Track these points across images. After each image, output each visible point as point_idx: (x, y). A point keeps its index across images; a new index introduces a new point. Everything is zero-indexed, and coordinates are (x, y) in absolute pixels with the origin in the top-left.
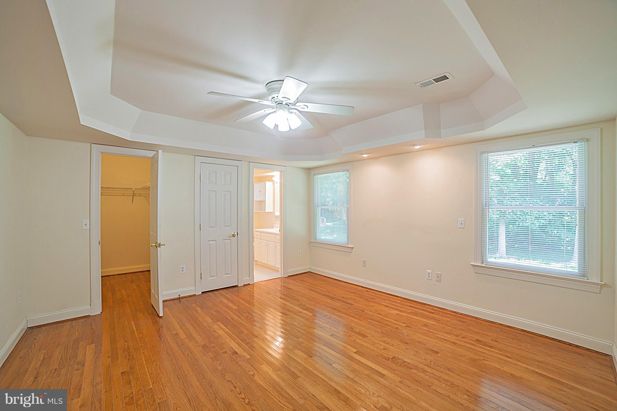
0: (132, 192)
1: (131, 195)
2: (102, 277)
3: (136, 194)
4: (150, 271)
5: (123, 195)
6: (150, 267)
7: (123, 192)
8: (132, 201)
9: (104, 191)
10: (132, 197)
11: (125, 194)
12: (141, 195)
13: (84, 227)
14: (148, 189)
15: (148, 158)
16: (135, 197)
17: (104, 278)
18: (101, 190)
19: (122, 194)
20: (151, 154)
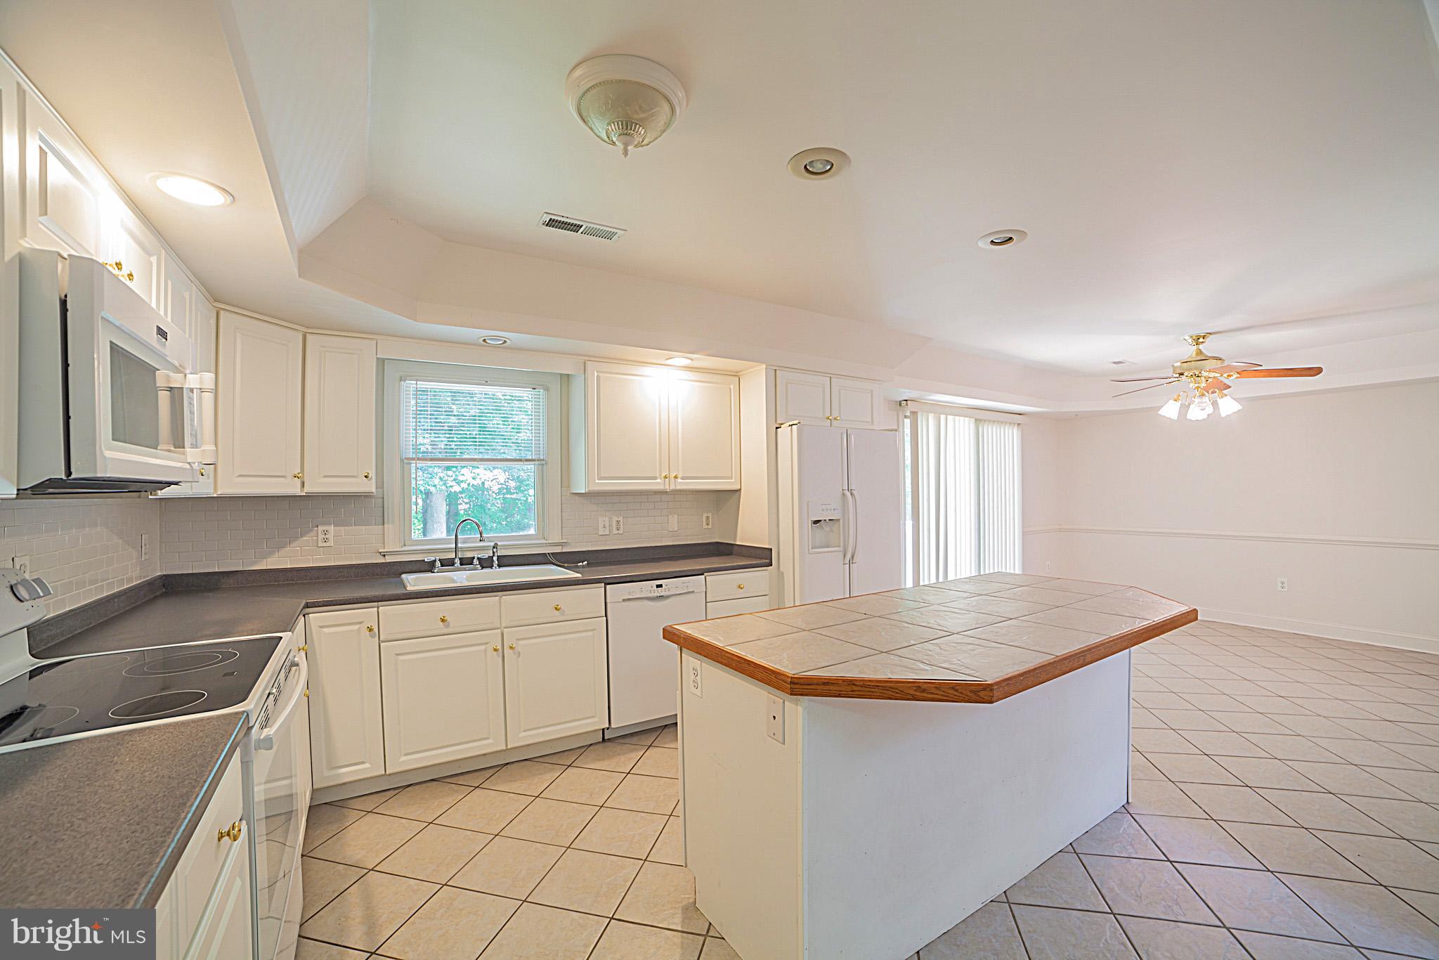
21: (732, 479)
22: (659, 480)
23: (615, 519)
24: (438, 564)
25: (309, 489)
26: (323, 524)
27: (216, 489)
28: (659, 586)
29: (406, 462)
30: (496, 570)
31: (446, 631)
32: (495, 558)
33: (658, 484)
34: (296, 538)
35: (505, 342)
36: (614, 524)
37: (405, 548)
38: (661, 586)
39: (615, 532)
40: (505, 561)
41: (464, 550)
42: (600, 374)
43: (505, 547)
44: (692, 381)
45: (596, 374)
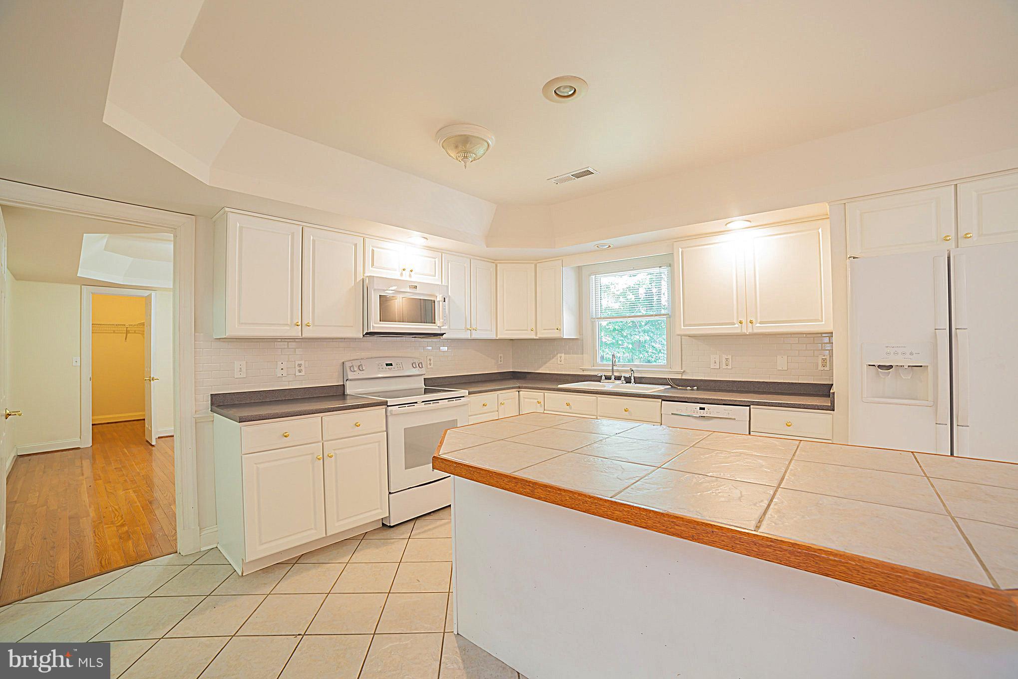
0: (125, 329)
1: (124, 332)
2: (92, 425)
3: (131, 331)
4: (144, 420)
5: (114, 332)
6: (144, 415)
7: (114, 329)
8: (126, 339)
9: (96, 329)
10: (125, 334)
11: (116, 332)
12: (136, 332)
13: (74, 364)
14: (143, 324)
15: (142, 297)
16: (128, 335)
17: (94, 426)
18: (92, 327)
19: (112, 331)
20: (146, 293)
21: (822, 322)
22: (736, 325)
23: (724, 357)
24: (603, 378)
25: (539, 336)
26: (560, 353)
27: (497, 336)
28: (701, 409)
29: (593, 320)
30: (632, 385)
31: (570, 411)
32: (632, 378)
33: (736, 329)
34: (550, 359)
35: (610, 246)
36: (724, 360)
37: (593, 368)
38: (704, 409)
39: (724, 367)
40: (639, 381)
41: (618, 371)
42: (683, 250)
43: (638, 371)
44: (766, 236)
45: (680, 250)
